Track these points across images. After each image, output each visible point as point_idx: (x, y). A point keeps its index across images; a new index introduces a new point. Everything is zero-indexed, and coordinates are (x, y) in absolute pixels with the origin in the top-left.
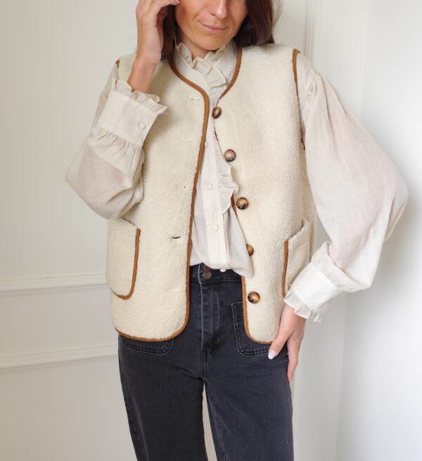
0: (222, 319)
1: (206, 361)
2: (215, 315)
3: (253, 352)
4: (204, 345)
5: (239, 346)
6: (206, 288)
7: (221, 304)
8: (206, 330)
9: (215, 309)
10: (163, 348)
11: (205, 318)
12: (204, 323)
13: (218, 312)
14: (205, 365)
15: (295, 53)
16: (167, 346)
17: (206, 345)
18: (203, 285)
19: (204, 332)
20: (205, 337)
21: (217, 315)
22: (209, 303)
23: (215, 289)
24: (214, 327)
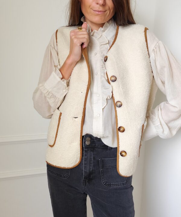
0: (94, 166)
1: (86, 185)
2: (90, 163)
3: (110, 184)
4: (84, 177)
5: (103, 181)
6: (87, 150)
7: (94, 158)
8: (86, 170)
9: (90, 160)
10: (65, 175)
11: (85, 164)
12: (84, 167)
13: (92, 162)
14: (85, 187)
15: (146, 29)
16: (67, 175)
17: (85, 178)
18: (85, 148)
19: (85, 171)
20: (85, 174)
21: (91, 163)
22: (87, 157)
23: (91, 151)
24: (89, 170)
